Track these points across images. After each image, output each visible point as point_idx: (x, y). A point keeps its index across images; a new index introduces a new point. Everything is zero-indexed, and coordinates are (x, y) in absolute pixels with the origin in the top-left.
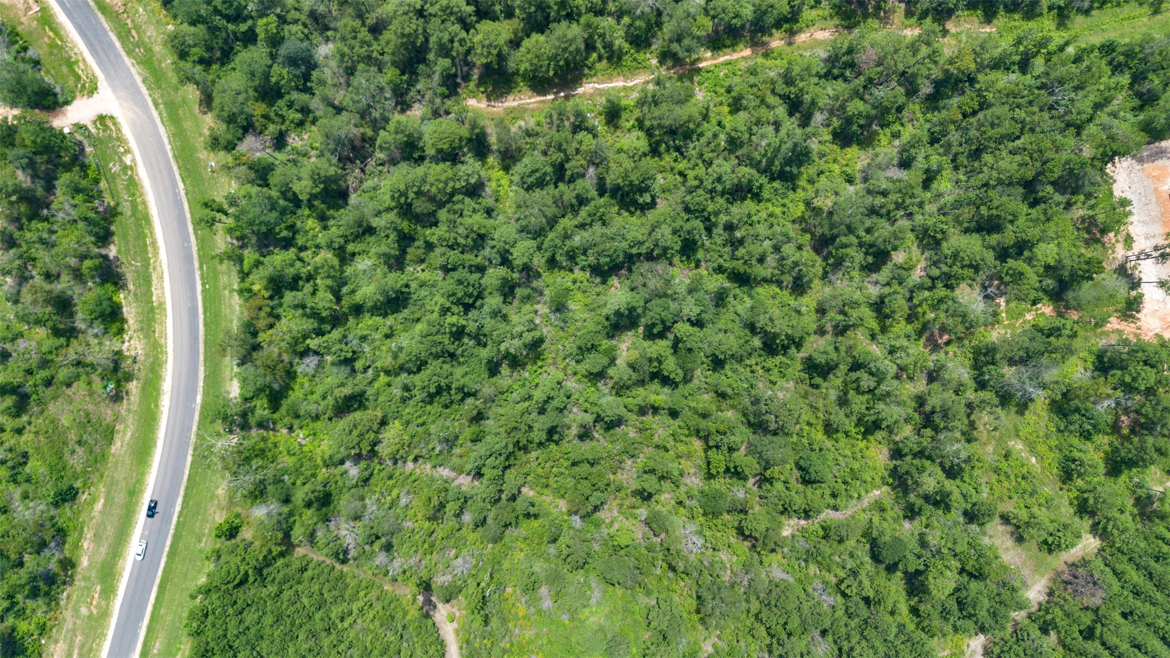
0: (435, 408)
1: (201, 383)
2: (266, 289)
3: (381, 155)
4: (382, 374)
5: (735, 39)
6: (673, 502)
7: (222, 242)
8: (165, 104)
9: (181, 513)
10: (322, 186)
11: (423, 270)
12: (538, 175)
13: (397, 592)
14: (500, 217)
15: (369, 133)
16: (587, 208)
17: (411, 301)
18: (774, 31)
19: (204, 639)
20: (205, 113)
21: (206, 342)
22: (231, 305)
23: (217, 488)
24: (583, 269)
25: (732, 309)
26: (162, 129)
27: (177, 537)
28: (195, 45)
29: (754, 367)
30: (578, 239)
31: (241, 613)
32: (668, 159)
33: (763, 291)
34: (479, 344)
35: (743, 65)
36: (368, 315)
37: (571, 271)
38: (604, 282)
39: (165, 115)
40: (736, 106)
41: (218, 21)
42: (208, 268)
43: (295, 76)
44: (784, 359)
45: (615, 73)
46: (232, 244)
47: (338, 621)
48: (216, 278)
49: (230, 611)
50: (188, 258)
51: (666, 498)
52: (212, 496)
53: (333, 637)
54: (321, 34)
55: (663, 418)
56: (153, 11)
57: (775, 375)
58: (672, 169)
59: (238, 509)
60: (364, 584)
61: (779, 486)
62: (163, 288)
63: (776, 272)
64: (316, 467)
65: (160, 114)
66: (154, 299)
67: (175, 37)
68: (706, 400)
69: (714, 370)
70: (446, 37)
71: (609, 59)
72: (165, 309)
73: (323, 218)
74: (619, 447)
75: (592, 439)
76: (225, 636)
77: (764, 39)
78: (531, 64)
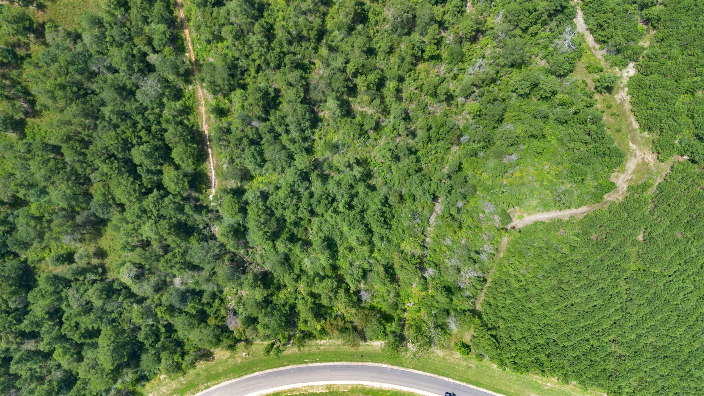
0: (394, 223)
1: (376, 364)
2: (319, 321)
3: (242, 252)
4: (373, 255)
5: (178, 38)
6: (455, 82)
7: (291, 350)
8: (207, 382)
9: (453, 378)
10: (259, 282)
11: (312, 229)
12: (256, 154)
13: (504, 249)
14: (281, 182)
15: (228, 256)
16: (276, 127)
17: (330, 236)
18: (174, 15)
19: (529, 364)
20: (214, 358)
21: (351, 361)
22: (329, 345)
23: (439, 356)
24: (313, 133)
25: (340, 43)
26: (223, 384)
27: (468, 381)
28: (173, 359)
29: (375, 31)
30: (295, 134)
31: (514, 341)
32: (249, 80)
33: (330, 24)
34: (357, 196)
35: (194, 34)
36: (338, 263)
37: (314, 140)
38: (321, 120)
39: (214, 382)
40: (219, 38)
41: (159, 345)
42: (307, 359)
43: (193, 299)
44: (371, 12)
45: (196, 111)
46: (293, 344)
47: (521, 284)
48: (313, 354)
49: (513, 347)
50: (300, 370)
51: (452, 86)
52: (444, 359)
53: (530, 287)
54: (168, 286)
55: (404, 86)
56: (152, 388)
57: (380, 18)
58: (254, 77)
59: (452, 344)
60: (499, 268)
61: (446, 17)
62: (318, 386)
63: (318, 15)
64: (427, 295)
65: (213, 385)
66: (324, 391)
67: (168, 370)
68: (394, 60)
69: (376, 55)
70: (171, 205)
71: (188, 114)
72: (331, 385)
73: (279, 288)
74: (421, 114)
75: (415, 130)
76: (528, 351)
77: (179, 21)
78: (190, 158)
